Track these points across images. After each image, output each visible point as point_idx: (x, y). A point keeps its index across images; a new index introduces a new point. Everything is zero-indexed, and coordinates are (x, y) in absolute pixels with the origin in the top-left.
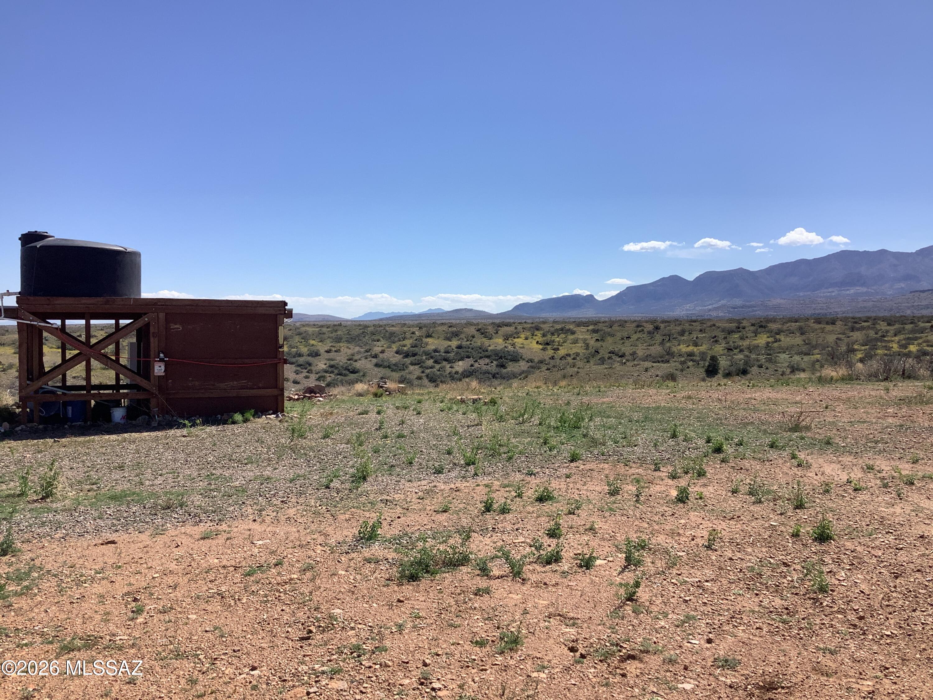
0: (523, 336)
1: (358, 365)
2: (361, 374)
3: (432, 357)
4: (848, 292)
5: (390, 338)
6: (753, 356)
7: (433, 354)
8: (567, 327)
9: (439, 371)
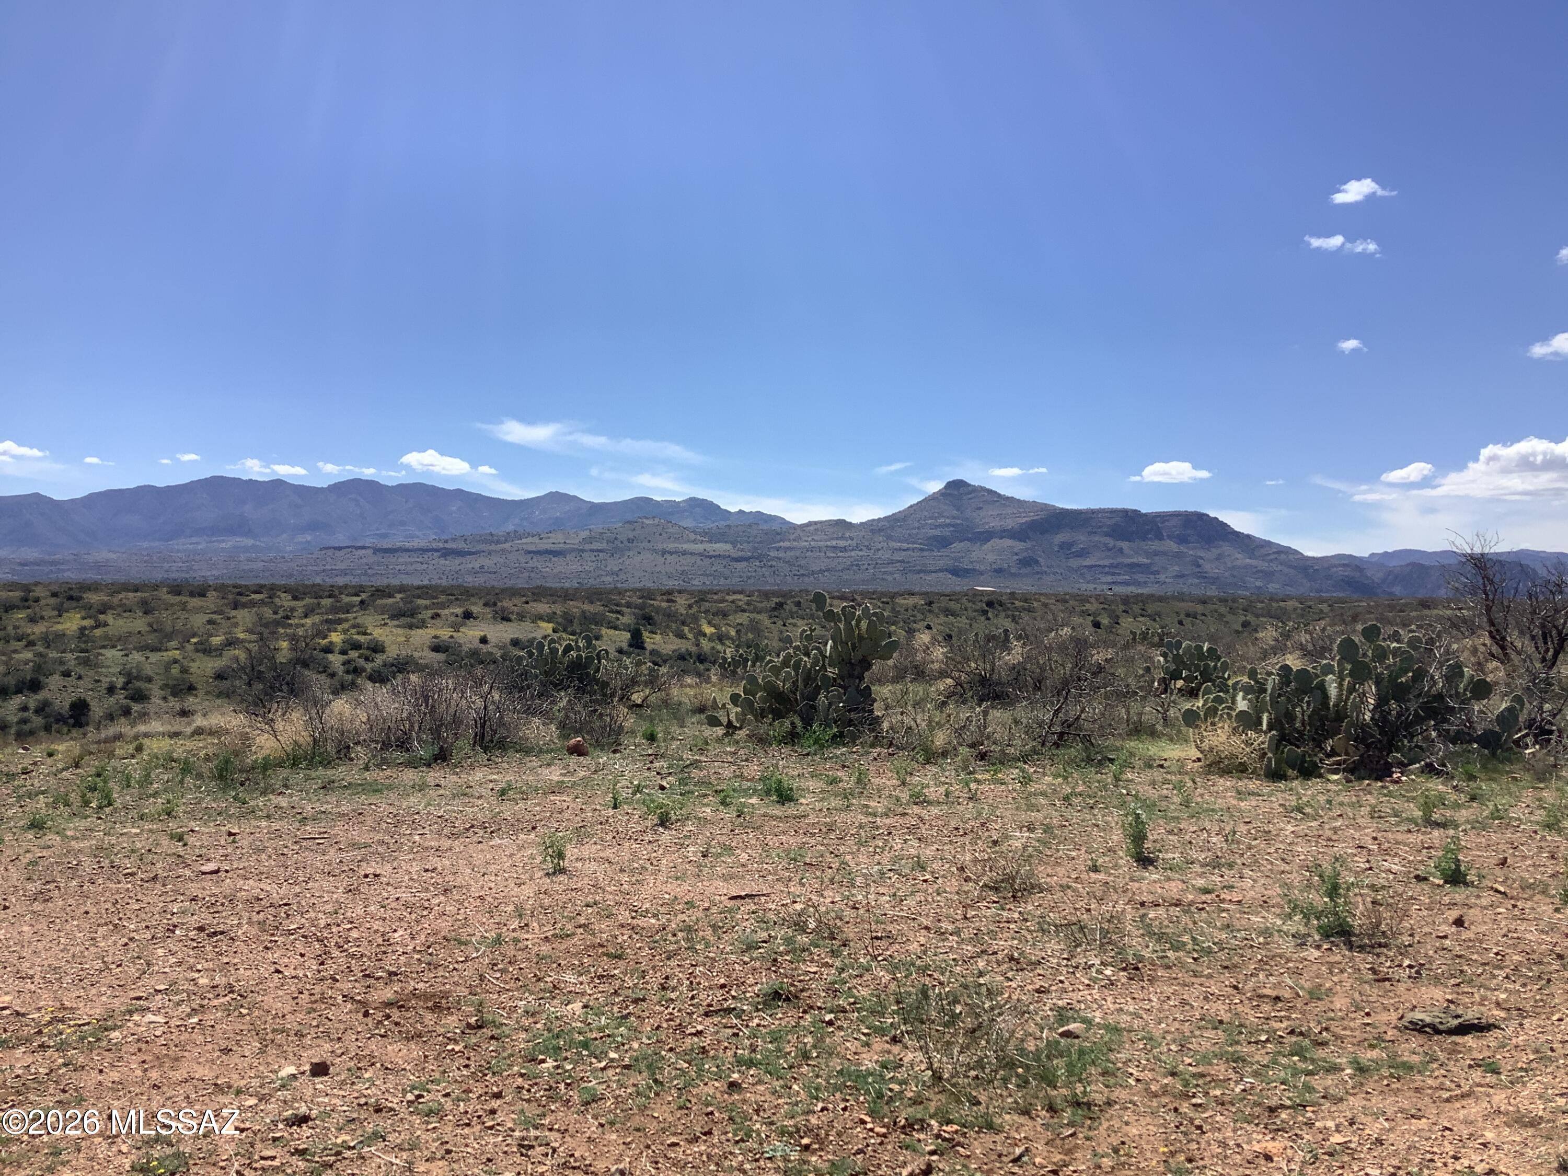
4: (223, 545)
6: (53, 654)
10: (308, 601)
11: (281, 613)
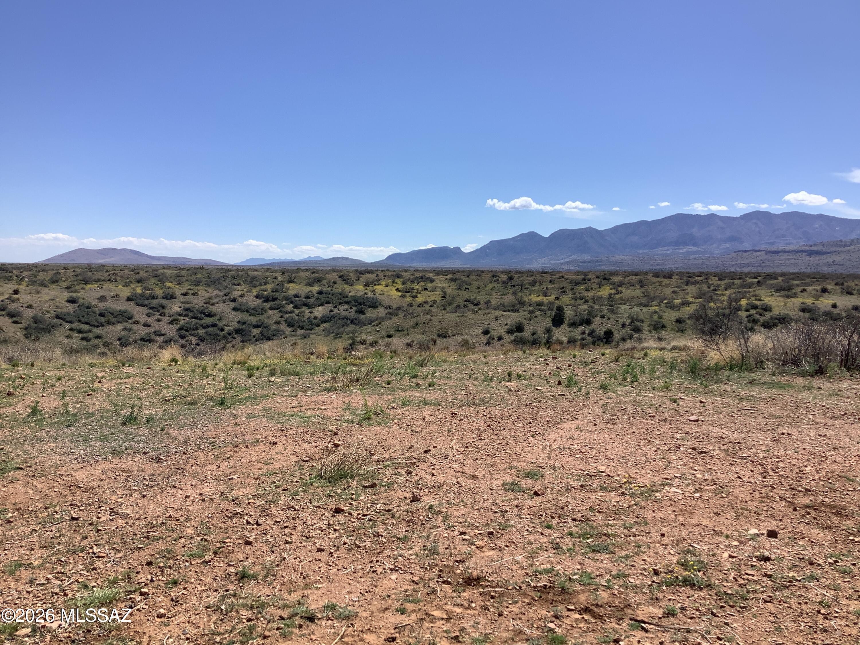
0: (383, 283)
1: (214, 309)
2: (218, 317)
3: (292, 302)
4: (681, 251)
5: (252, 282)
6: (597, 307)
7: (293, 299)
8: (427, 276)
9: (298, 315)
10: (727, 281)
11: (712, 288)
